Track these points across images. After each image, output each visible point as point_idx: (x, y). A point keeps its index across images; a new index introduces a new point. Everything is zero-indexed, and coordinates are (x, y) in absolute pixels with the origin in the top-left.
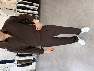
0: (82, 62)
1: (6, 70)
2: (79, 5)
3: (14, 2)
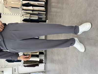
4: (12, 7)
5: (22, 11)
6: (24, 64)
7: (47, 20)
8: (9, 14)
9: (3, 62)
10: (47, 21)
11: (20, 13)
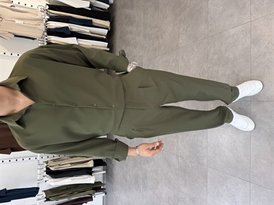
0: (252, 185)
2: (232, 15)
3: (37, 17)
4: (16, 36)
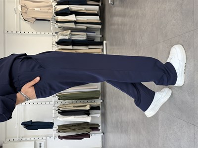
1: (41, 144)
3: (48, 4)
4: (37, 20)
5: (56, 26)
6: (59, 132)
7: (105, 40)
8: (31, 33)
9: (16, 127)
10: (105, 42)
11: (52, 28)
